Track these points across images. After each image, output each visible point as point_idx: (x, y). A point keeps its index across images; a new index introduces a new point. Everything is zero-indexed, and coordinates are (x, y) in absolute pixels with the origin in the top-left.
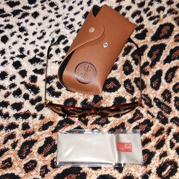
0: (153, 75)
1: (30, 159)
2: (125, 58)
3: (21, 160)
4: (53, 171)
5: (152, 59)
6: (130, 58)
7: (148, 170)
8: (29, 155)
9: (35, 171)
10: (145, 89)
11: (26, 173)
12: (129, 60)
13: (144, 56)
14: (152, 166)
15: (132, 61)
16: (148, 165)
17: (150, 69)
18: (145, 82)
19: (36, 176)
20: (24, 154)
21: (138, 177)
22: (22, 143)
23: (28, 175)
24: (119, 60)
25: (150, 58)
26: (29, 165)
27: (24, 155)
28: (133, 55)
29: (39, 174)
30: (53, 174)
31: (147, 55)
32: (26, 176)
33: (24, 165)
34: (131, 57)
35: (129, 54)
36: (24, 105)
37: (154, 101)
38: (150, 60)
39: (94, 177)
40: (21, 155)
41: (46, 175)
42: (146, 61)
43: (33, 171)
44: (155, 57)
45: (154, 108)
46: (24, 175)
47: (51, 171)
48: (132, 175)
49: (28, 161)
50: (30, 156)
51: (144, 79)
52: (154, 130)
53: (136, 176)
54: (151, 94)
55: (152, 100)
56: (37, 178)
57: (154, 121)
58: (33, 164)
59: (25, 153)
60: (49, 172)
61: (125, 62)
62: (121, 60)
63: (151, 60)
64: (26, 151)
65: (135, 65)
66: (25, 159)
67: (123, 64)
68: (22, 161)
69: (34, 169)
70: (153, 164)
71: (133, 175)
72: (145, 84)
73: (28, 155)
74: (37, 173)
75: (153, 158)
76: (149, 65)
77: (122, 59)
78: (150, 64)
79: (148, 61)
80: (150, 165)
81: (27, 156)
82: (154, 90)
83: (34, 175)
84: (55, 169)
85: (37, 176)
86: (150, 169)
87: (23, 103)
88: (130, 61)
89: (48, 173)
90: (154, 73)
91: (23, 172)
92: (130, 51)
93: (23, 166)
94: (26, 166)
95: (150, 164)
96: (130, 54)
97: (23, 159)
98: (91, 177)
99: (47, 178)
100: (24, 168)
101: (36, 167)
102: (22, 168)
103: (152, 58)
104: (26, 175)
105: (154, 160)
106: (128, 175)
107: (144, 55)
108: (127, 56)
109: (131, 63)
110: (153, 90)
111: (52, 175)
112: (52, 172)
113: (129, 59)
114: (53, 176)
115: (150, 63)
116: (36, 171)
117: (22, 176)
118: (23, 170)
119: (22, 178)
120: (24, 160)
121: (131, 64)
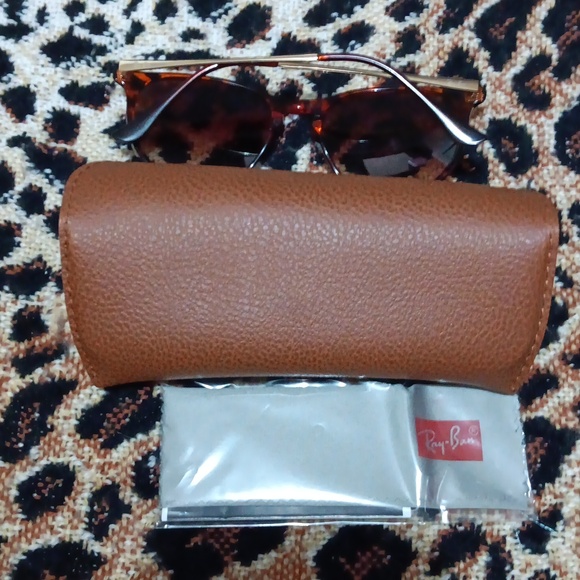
0: (566, 108)
1: (44, 462)
2: (448, 40)
3: (7, 466)
4: (145, 507)
5: (565, 42)
6: (470, 39)
7: (544, 505)
8: (42, 443)
9: (66, 514)
10: (534, 169)
11: (28, 520)
12: (465, 48)
13: (529, 33)
14: (564, 490)
15: (478, 50)
16: (547, 485)
17: (553, 84)
18: (535, 138)
19: (68, 532)
20: (19, 440)
21: (502, 533)
22: (10, 394)
23: (37, 530)
24: (423, 47)
25: (554, 41)
26: (40, 485)
27: (21, 445)
28: (481, 28)
29: (84, 526)
30: (144, 521)
31: (539, 26)
32: (29, 535)
33: (22, 487)
34: (472, 34)
35: (466, 24)
36: (24, 234)
37: (570, 216)
38: (554, 46)
39: (318, 536)
40: (8, 444)
41: (112, 526)
42: (536, 52)
43: (60, 513)
44: (574, 37)
45: (571, 248)
46: (17, 527)
47: (134, 507)
48: (480, 527)
49: (37, 469)
50: (46, 447)
51: (529, 126)
52: (573, 338)
53: (495, 533)
54: (557, 187)
55: (565, 213)
56: (76, 539)
57: (571, 300)
58: (60, 482)
59: (22, 436)
60: (125, 516)
61: (450, 54)
62: (431, 49)
63: (559, 48)
64: (27, 427)
65: (491, 69)
66: (24, 462)
67: (442, 63)
68: (10, 470)
69: (61, 502)
70: (569, 481)
71: (484, 528)
72: (535, 145)
73: (38, 443)
74: (75, 522)
75: (567, 457)
76: (551, 68)
77: (435, 44)
78: (555, 62)
79: (548, 51)
80: (557, 485)
81: (34, 451)
82: (572, 174)
83: (62, 527)
84: (150, 502)
85: (73, 532)
86: (554, 502)
87: (19, 227)
88: (471, 53)
89: (120, 518)
90: (573, 98)
91: (13, 516)
92: (468, 11)
93: (14, 492)
94: (26, 488)
95: (557, 480)
96: (470, 21)
97: (15, 463)
98: (306, 536)
99: (115, 538)
100: (17, 499)
101: (69, 495)
102: (12, 499)
103: (563, 38)
104: (27, 530)
105: (574, 464)
106: (461, 528)
107: (528, 26)
108: (457, 31)
109: (473, 60)
110: (567, 173)
111: (137, 526)
112: (138, 512)
113: (466, 41)
114: (141, 528)
115: (555, 57)
116: (70, 514)
117: (10, 535)
118: (16, 507)
119: (10, 540)
120: (18, 467)
121: (475, 65)
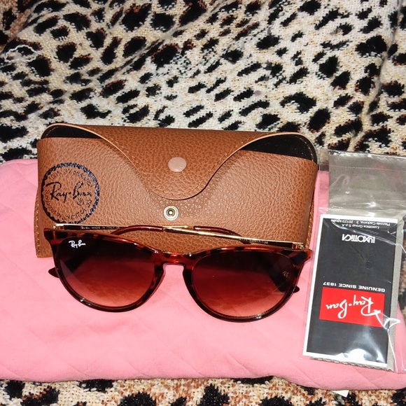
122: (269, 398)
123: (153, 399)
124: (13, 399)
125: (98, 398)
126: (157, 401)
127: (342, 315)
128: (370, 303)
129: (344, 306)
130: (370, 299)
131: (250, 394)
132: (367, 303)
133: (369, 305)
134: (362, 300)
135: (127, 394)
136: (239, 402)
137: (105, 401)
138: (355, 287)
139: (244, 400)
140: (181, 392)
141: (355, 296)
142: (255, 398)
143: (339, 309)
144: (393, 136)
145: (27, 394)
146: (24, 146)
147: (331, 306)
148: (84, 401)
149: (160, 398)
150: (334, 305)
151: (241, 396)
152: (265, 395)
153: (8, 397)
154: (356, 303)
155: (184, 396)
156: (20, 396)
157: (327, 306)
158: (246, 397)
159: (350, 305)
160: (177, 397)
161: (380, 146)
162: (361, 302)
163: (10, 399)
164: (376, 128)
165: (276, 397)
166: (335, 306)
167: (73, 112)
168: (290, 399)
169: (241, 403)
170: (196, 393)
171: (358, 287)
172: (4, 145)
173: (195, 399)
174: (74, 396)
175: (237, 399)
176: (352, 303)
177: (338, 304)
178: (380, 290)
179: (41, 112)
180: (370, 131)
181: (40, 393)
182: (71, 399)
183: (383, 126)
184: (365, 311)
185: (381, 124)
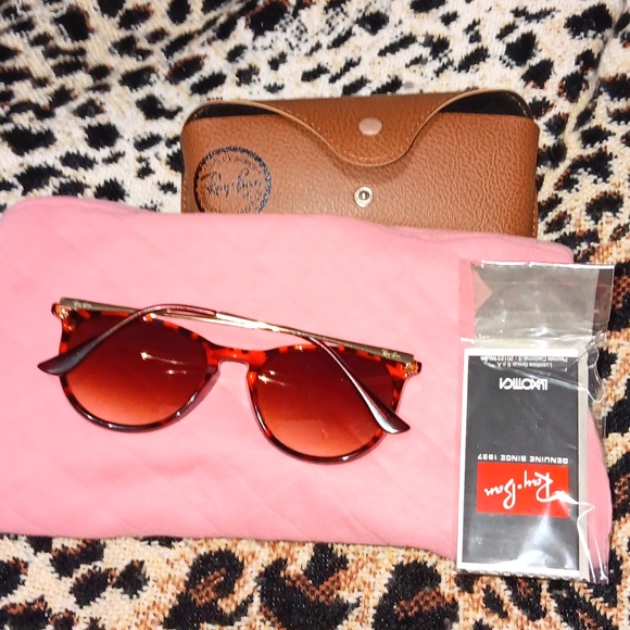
122: (405, 563)
123: (240, 560)
124: (38, 554)
125: (160, 555)
126: (245, 562)
127: (509, 503)
128: (549, 481)
129: (510, 489)
130: (548, 474)
131: (379, 557)
132: (544, 482)
133: (547, 485)
134: (536, 478)
135: (203, 550)
136: (362, 567)
137: (171, 560)
138: (524, 459)
139: (370, 565)
140: (279, 550)
141: (526, 473)
142: (386, 562)
143: (504, 495)
144: (615, 165)
145: (59, 547)
146: (50, 163)
147: (492, 491)
148: (140, 559)
149: (250, 558)
150: (496, 488)
151: (365, 559)
152: (400, 559)
153: (32, 550)
154: (528, 483)
155: (284, 556)
156: (48, 550)
157: (486, 490)
158: (371, 560)
159: (520, 487)
160: (275, 558)
161: (595, 182)
162: (534, 481)
163: (35, 554)
164: (590, 151)
165: (415, 562)
166: (498, 490)
167: (125, 107)
168: (435, 565)
169: (365, 569)
170: (301, 553)
171: (528, 459)
172: (20, 159)
173: (299, 562)
174: (127, 552)
175: (360, 564)
176: (523, 484)
177: (501, 487)
178: (560, 460)
179: (74, 105)
180: (581, 157)
181: (78, 546)
182: (122, 556)
183: (600, 149)
184: (543, 495)
185: (597, 145)
